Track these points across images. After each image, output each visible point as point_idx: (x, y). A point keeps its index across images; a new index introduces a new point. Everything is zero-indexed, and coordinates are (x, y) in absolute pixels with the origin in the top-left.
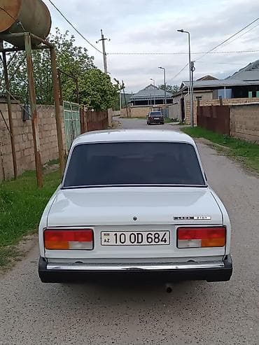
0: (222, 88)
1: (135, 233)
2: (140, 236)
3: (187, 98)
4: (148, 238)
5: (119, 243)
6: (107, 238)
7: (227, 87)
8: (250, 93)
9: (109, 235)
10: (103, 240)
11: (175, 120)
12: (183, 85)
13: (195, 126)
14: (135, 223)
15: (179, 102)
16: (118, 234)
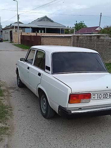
0: (29, 28)
1: (105, 94)
2: (107, 94)
3: (14, 31)
4: (109, 95)
5: (99, 98)
6: (94, 96)
7: (31, 28)
8: (40, 31)
9: (95, 95)
10: (93, 98)
11: (7, 41)
12: (11, 25)
13: (20, 43)
14: (107, 89)
15: (9, 32)
16: (99, 94)
